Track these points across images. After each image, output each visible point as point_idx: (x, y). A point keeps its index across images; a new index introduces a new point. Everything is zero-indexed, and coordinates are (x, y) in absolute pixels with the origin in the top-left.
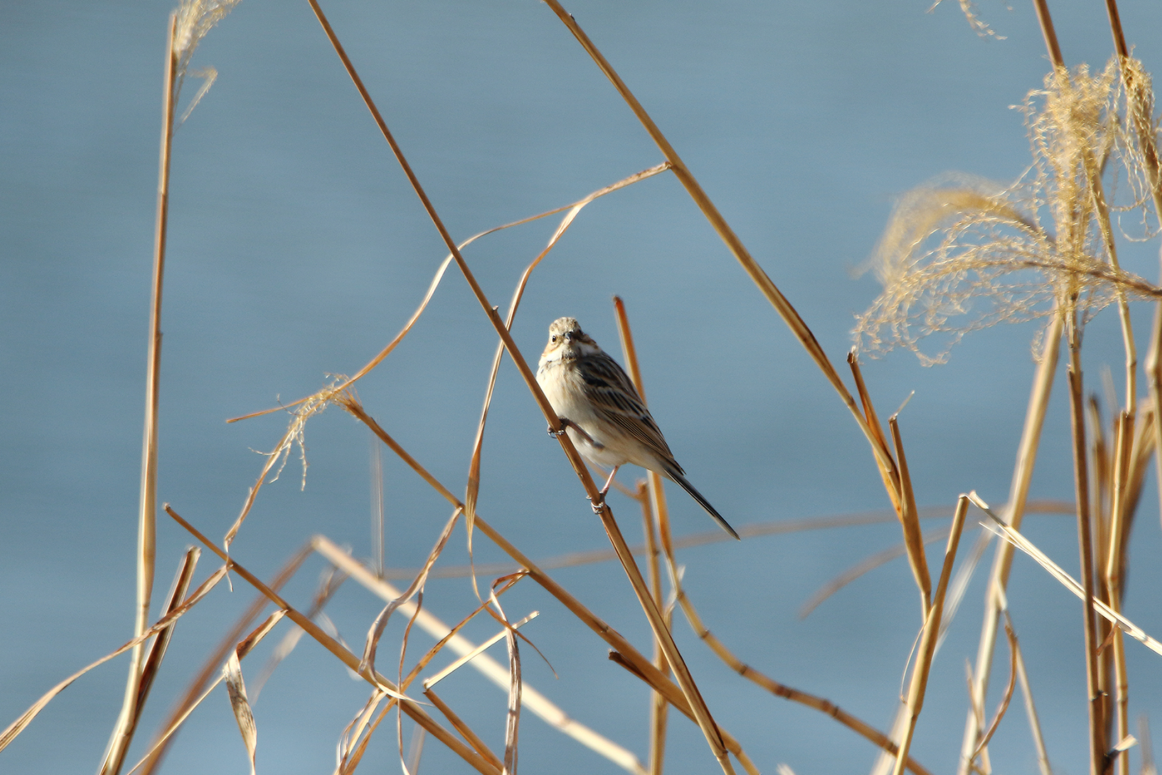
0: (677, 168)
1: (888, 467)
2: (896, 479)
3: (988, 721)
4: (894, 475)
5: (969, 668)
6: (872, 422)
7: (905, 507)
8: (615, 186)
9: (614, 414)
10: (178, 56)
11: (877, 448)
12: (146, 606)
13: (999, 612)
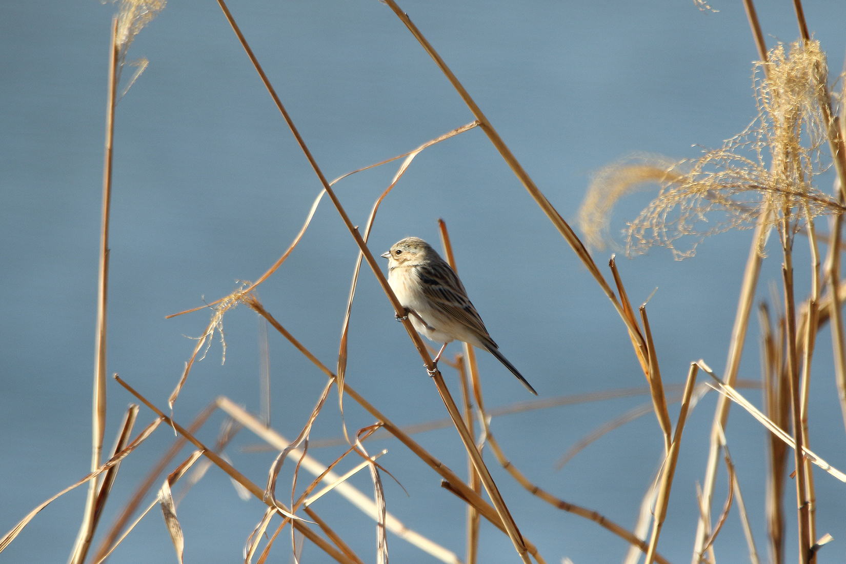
0: (484, 125)
1: (639, 343)
2: (645, 351)
3: (713, 526)
4: (644, 348)
5: (699, 488)
6: (628, 310)
7: (652, 372)
8: (440, 139)
9: (443, 304)
10: (119, 48)
11: (631, 328)
12: (100, 448)
13: (720, 447)
